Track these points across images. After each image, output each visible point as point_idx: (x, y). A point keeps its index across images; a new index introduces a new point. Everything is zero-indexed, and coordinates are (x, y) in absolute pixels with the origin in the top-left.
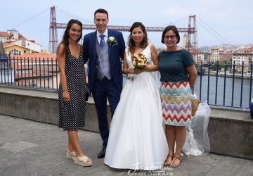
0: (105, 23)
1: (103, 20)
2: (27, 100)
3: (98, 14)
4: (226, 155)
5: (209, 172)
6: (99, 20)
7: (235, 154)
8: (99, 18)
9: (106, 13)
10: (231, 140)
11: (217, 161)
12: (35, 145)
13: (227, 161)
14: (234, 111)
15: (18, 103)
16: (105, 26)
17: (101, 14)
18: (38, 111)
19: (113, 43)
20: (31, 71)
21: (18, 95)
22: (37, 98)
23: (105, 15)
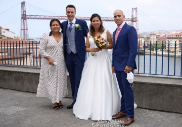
0: (73, 14)
1: (72, 12)
2: (14, 75)
3: (68, 8)
4: (172, 112)
5: (160, 124)
6: (69, 12)
7: (178, 111)
8: (69, 11)
9: (75, 8)
10: (175, 100)
11: (165, 117)
12: (24, 109)
13: (173, 116)
14: (176, 79)
15: (6, 77)
16: (73, 16)
17: (70, 8)
18: (23, 83)
19: (78, 28)
20: (7, 54)
21: (6, 71)
22: (22, 73)
23: (73, 9)
